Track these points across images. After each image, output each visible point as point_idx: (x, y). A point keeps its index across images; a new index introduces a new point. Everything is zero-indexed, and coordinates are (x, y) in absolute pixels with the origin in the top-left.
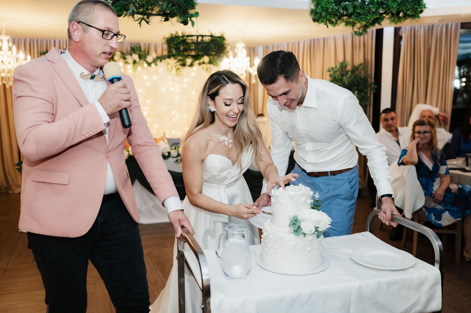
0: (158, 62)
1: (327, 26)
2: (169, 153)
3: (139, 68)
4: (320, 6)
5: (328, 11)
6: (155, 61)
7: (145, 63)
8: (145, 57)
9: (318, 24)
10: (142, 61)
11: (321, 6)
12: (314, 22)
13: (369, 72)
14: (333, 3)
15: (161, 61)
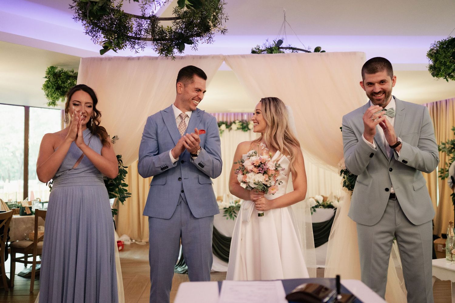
1: (447, 80)
4: (438, 61)
5: (446, 65)
9: (438, 78)
11: (440, 61)
12: (434, 77)
14: (451, 57)
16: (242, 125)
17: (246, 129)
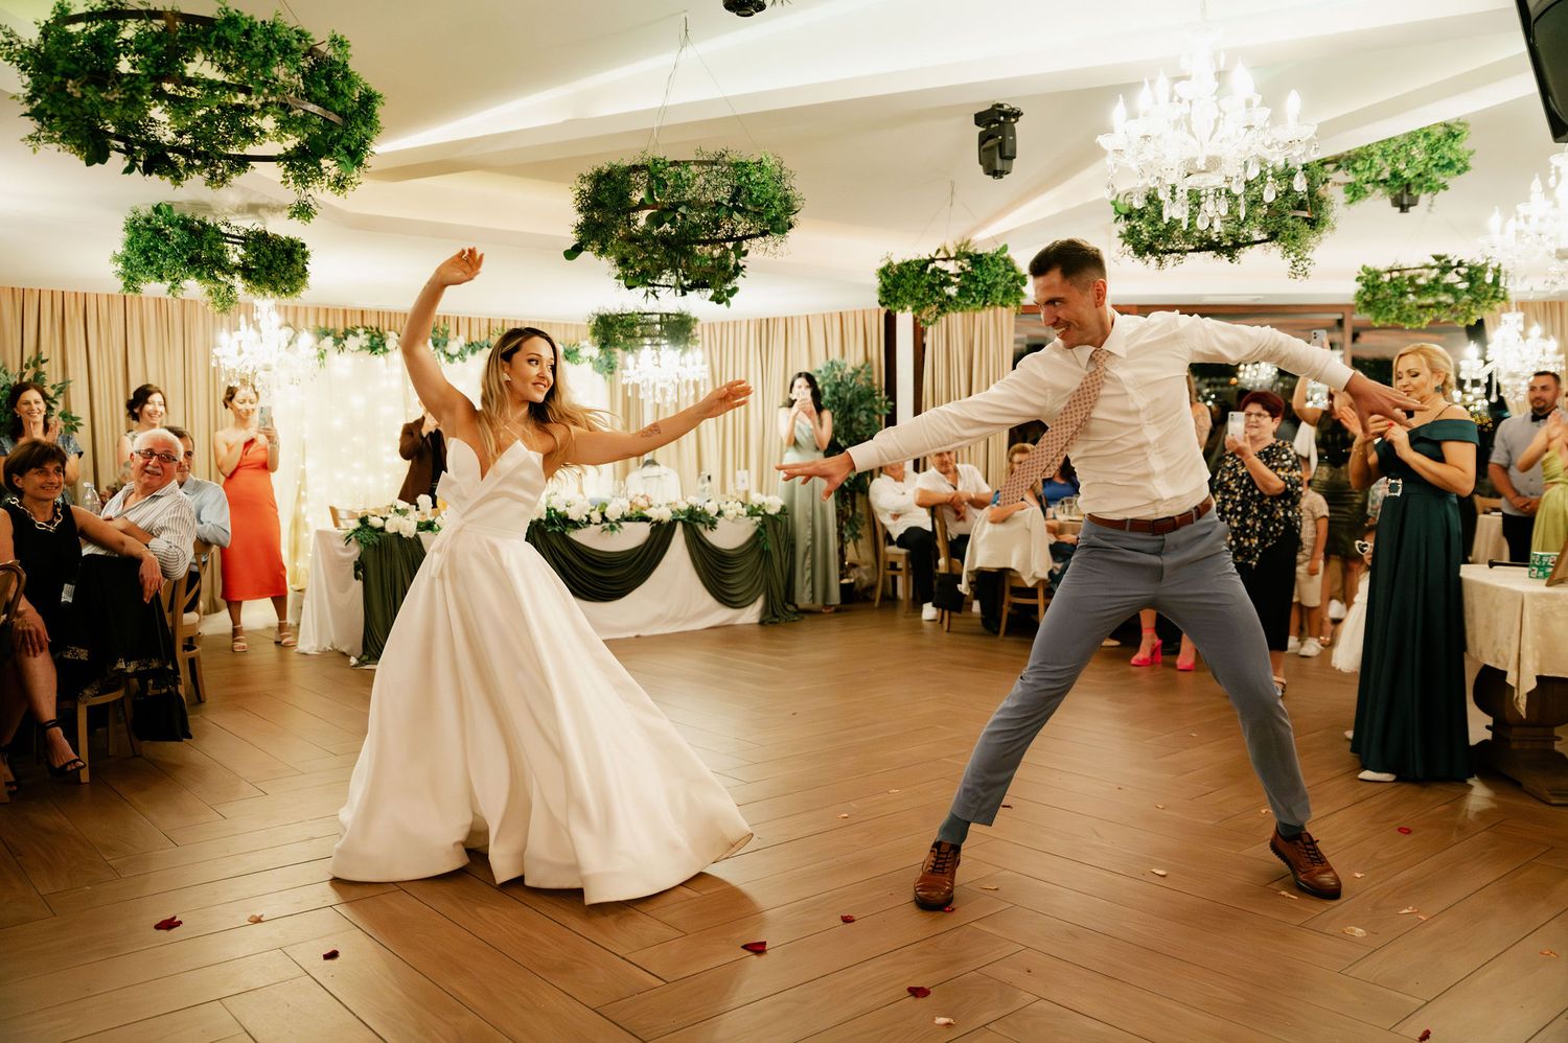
0: (468, 356)
6: (461, 354)
7: (442, 355)
8: (445, 345)
10: (438, 350)
13: (876, 381)
15: (473, 352)
16: (371, 340)
17: (381, 349)
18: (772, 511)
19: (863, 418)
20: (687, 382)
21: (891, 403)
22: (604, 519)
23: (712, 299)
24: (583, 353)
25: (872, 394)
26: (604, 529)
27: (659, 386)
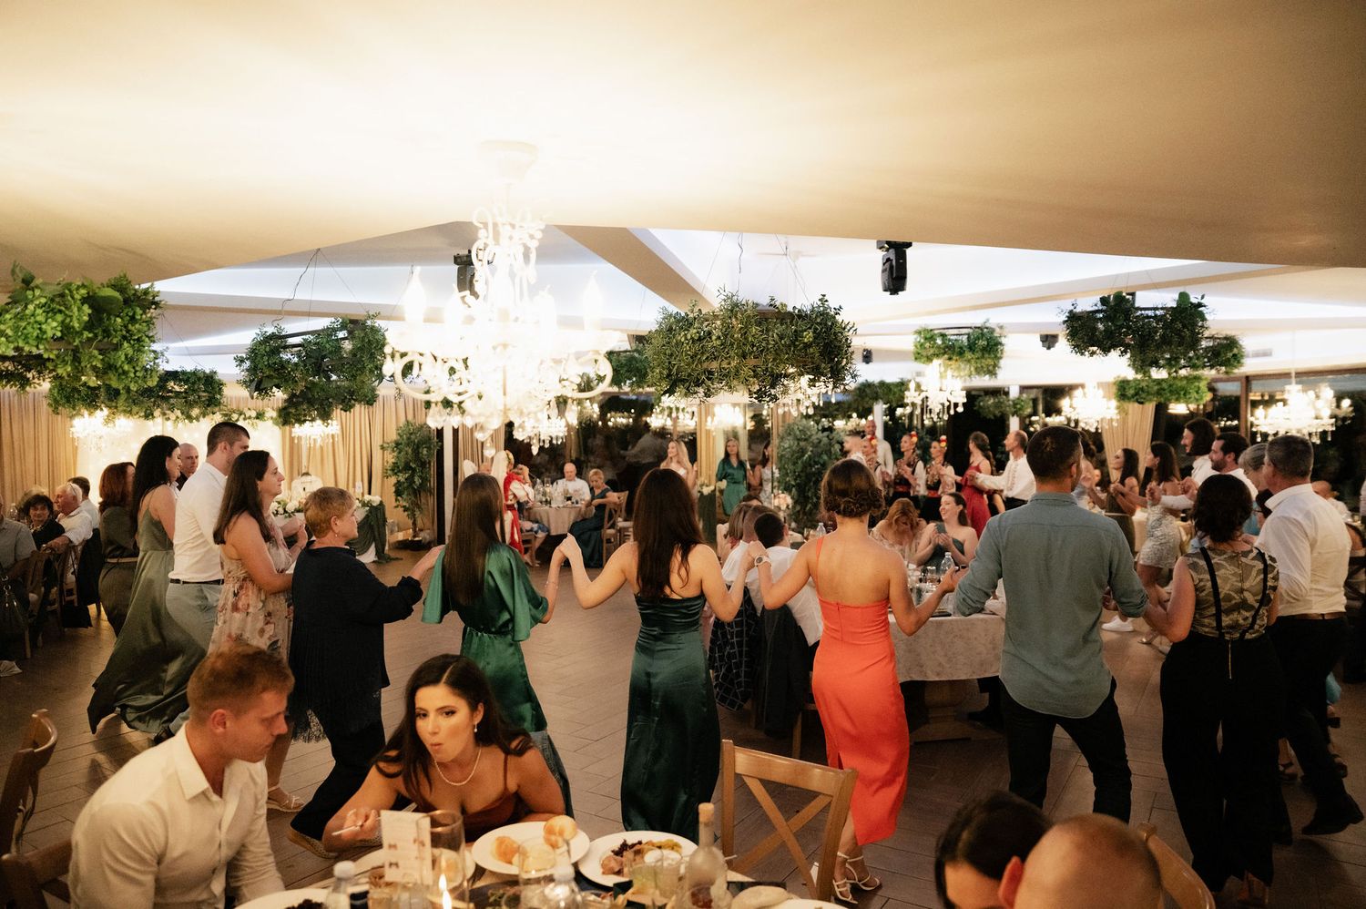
0: (201, 419)
2: (277, 511)
3: (180, 425)
15: (204, 417)
18: (375, 504)
19: (425, 452)
20: (328, 435)
21: (440, 444)
22: (285, 512)
23: (341, 409)
24: (267, 415)
25: (430, 439)
26: (286, 517)
27: (312, 437)
